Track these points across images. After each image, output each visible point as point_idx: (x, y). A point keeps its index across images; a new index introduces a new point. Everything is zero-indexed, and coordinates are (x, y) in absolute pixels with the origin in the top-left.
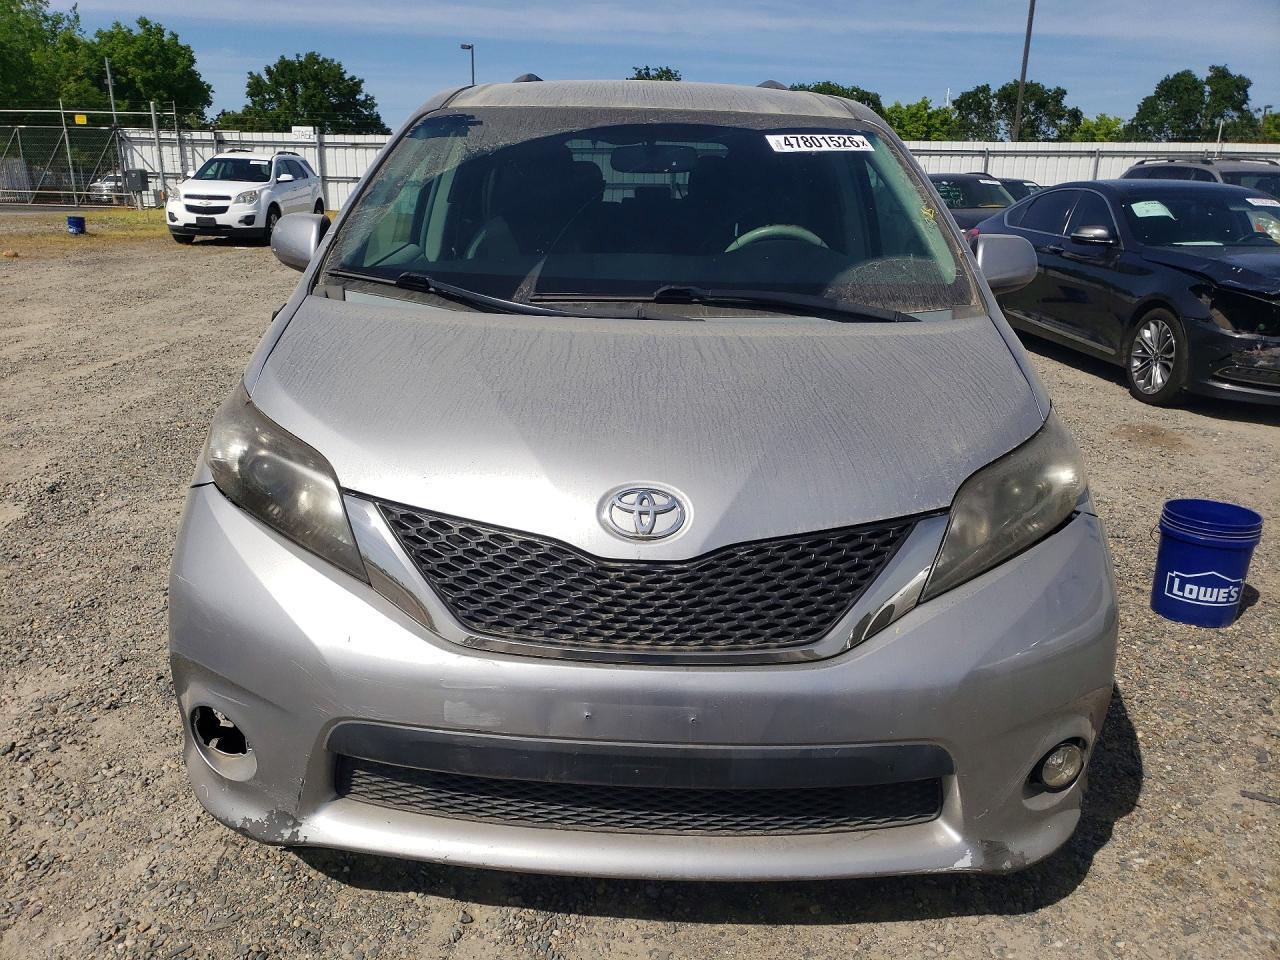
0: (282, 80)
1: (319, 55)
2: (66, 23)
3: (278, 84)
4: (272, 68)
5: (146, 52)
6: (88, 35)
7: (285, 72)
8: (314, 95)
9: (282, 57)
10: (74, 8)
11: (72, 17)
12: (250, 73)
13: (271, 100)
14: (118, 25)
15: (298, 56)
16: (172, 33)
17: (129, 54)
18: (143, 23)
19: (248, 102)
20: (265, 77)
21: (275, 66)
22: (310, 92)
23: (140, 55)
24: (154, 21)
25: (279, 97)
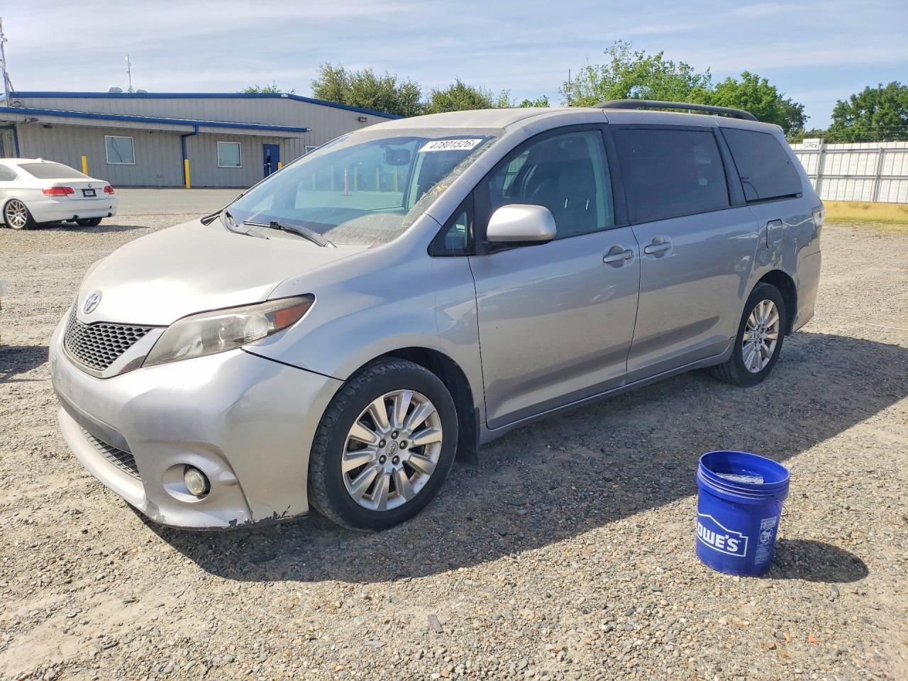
0: (863, 104)
1: (900, 83)
2: (702, 80)
3: (859, 107)
4: (857, 96)
5: (745, 94)
6: (711, 87)
7: (869, 99)
8: (887, 114)
9: (868, 87)
10: (708, 70)
11: (706, 76)
12: (839, 101)
13: (851, 120)
14: (729, 79)
15: (880, 85)
16: (764, 80)
17: (731, 97)
18: (746, 75)
19: (833, 121)
20: (850, 103)
21: (860, 94)
22: (884, 112)
23: (738, 97)
24: (753, 73)
25: (858, 116)
